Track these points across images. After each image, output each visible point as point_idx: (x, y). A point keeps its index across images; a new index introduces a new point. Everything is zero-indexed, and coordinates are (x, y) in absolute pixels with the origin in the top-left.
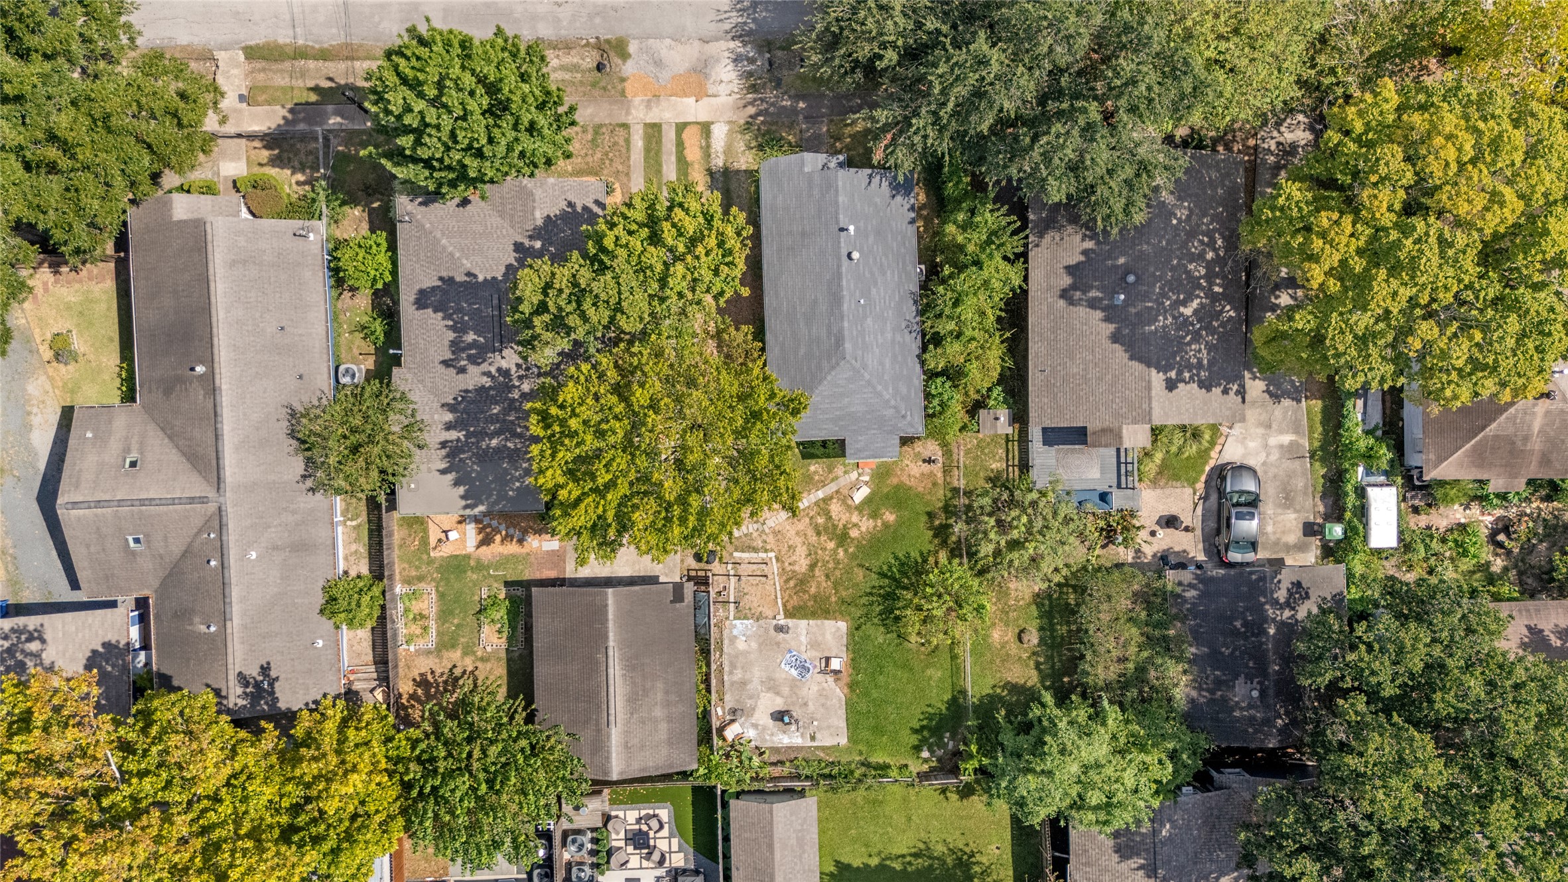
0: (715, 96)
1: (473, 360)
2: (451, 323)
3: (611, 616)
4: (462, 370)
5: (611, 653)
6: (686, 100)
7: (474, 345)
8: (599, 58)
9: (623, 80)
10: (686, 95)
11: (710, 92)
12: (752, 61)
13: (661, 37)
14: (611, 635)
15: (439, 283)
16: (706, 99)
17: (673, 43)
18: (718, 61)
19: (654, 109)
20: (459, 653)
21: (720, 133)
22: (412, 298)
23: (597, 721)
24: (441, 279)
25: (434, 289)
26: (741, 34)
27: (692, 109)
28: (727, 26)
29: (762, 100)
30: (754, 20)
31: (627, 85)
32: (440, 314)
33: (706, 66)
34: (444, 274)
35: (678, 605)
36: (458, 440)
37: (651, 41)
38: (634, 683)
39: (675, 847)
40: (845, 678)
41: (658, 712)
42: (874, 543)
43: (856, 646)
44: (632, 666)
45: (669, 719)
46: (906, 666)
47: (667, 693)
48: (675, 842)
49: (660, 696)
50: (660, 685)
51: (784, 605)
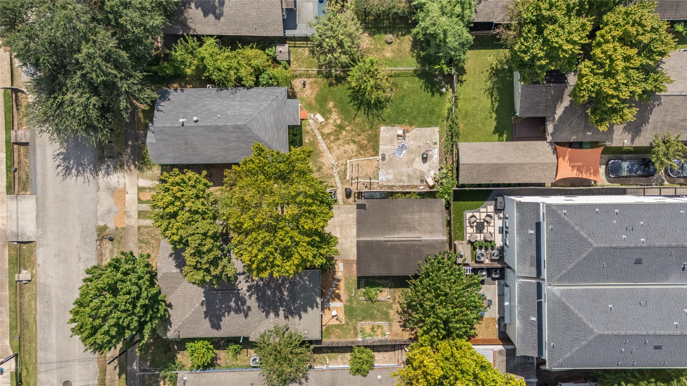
0: (125, 184)
1: (244, 303)
2: (226, 313)
3: (369, 239)
4: (249, 308)
5: (387, 239)
6: (127, 199)
7: (236, 302)
8: (107, 240)
9: (117, 229)
10: (125, 199)
11: (123, 187)
12: (108, 167)
13: (96, 211)
14: (378, 239)
15: (208, 318)
16: (127, 189)
17: (99, 204)
18: (108, 183)
19: (131, 214)
20: (391, 311)
21: (143, 183)
22: (215, 331)
23: (419, 246)
24: (205, 317)
25: (210, 321)
26: (96, 171)
27: (131, 196)
28: (92, 178)
29: (128, 162)
30: (89, 165)
31: (119, 227)
32: (223, 318)
33: (111, 189)
34: (203, 316)
35: (367, 207)
36: (284, 310)
37: (98, 215)
38: (402, 228)
39: (485, 210)
40: (408, 127)
41: (417, 217)
42: (344, 112)
43: (393, 122)
44: (393, 229)
45: (420, 212)
46: (402, 98)
47: (408, 213)
48: (482, 210)
49: (409, 216)
50: (404, 216)
51: (373, 156)
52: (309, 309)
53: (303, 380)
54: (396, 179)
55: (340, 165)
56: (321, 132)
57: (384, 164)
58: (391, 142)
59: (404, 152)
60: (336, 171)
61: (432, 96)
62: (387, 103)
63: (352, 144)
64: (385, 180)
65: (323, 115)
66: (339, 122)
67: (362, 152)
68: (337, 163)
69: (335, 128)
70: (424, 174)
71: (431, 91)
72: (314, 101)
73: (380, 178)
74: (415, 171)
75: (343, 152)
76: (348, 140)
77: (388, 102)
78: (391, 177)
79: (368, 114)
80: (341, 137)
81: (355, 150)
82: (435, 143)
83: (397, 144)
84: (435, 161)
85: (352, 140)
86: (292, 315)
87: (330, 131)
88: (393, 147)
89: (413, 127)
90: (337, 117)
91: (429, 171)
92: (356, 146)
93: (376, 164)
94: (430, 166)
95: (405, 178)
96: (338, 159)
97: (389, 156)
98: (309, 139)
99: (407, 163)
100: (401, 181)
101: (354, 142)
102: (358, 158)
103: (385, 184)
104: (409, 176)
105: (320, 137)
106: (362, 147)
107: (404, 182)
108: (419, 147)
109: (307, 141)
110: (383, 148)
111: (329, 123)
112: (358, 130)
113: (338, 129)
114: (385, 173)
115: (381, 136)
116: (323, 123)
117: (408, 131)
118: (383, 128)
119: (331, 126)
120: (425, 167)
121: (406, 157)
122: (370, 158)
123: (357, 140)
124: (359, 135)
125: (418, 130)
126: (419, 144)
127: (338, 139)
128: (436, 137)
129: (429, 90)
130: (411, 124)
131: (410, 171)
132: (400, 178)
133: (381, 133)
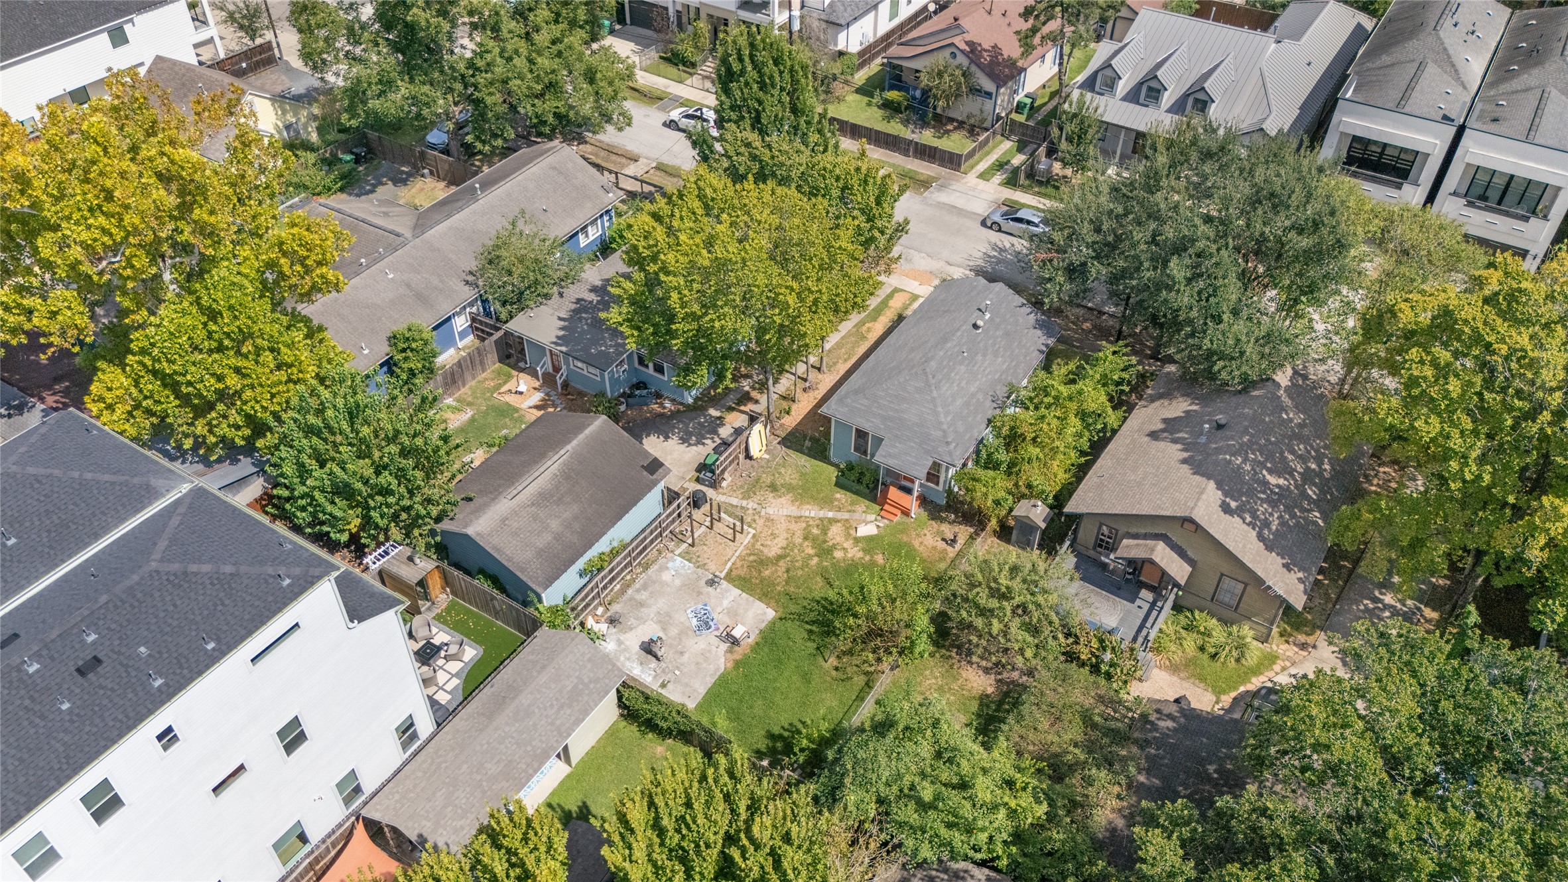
3: (587, 431)
5: (563, 452)
6: (912, 281)
10: (915, 279)
14: (575, 442)
16: (927, 286)
17: (926, 257)
23: (500, 493)
26: (978, 270)
27: (913, 286)
28: (971, 264)
30: (992, 269)
33: (941, 274)
35: (645, 473)
37: (912, 251)
38: (557, 488)
40: (739, 653)
41: (555, 524)
42: (850, 569)
43: (769, 638)
44: (569, 475)
45: (558, 537)
46: (806, 678)
47: (576, 518)
48: (455, 682)
49: (567, 515)
50: (575, 508)
51: (731, 570)
52: (562, 333)
53: (470, 278)
54: (654, 582)
55: (757, 517)
56: (838, 521)
57: (699, 578)
58: (732, 613)
59: (694, 622)
60: (749, 506)
61: (768, 731)
62: (815, 645)
63: (779, 552)
64: (670, 565)
65: (870, 539)
66: (838, 554)
67: (752, 558)
68: (763, 513)
69: (830, 544)
70: (621, 631)
71: (780, 737)
72: (905, 539)
73: (679, 559)
74: (642, 620)
75: (776, 532)
76: (792, 550)
77: (818, 648)
78: (666, 576)
79: (818, 602)
80: (806, 543)
81: (766, 551)
82: (663, 686)
83: (720, 618)
84: (628, 664)
85: (788, 555)
86: (573, 311)
87: (830, 534)
88: (719, 609)
89: (730, 665)
90: (849, 555)
91: (620, 643)
92: (770, 555)
93: (712, 567)
94: (626, 649)
95: (643, 596)
96: (769, 519)
97: (708, 593)
98: (839, 500)
99: (668, 615)
100: (645, 587)
101: (780, 558)
102: (746, 547)
103: (661, 561)
104: (641, 604)
105: (830, 515)
106: (763, 562)
107: (638, 591)
108: (682, 653)
109: (838, 496)
110: (730, 595)
111: (847, 540)
112: (800, 573)
113: (825, 546)
114: (682, 571)
115: (758, 603)
116: (852, 532)
117: (730, 651)
118: (771, 614)
119: (838, 539)
120: (633, 641)
121: (682, 620)
122: (729, 564)
123: (781, 563)
124: (788, 571)
125: (718, 669)
126: (686, 656)
127: (806, 538)
128: (674, 694)
129: (786, 734)
130: (738, 664)
131: (650, 612)
132: (650, 589)
133: (763, 606)
